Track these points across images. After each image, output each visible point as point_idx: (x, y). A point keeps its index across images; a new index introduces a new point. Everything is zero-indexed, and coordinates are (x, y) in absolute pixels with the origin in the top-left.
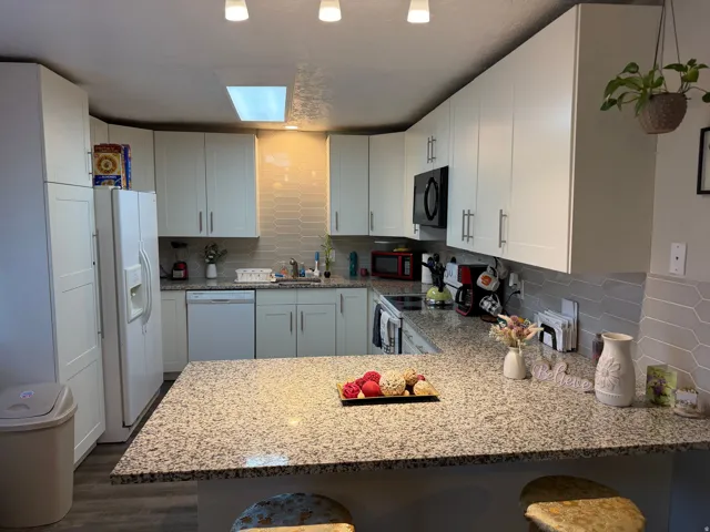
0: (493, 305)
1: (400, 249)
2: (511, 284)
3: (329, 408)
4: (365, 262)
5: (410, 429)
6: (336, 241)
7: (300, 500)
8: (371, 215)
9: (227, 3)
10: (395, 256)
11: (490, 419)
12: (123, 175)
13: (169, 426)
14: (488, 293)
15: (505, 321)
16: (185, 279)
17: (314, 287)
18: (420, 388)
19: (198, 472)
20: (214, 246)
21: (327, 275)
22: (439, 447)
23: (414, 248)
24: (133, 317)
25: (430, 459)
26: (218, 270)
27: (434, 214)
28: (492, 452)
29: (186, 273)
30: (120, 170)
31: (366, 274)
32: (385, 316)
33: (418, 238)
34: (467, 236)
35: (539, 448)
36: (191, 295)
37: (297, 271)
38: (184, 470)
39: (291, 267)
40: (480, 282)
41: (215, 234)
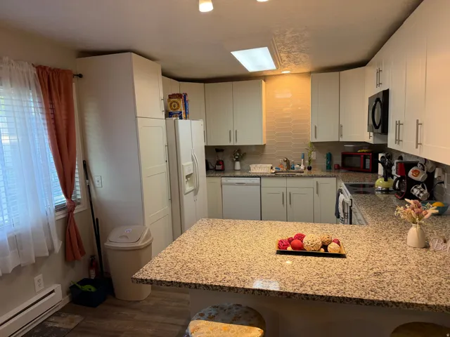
0: (421, 192)
1: (362, 151)
2: (436, 177)
3: (266, 254)
4: (337, 160)
5: (314, 274)
6: (317, 146)
7: (237, 309)
8: (341, 127)
9: (200, 2)
10: (359, 155)
11: (376, 274)
12: (183, 111)
13: (173, 254)
14: (418, 183)
15: (409, 204)
16: (223, 170)
17: (298, 176)
18: (332, 248)
19: (175, 282)
20: (239, 151)
21: (309, 168)
22: (328, 289)
23: (374, 150)
24: (187, 191)
25: (318, 296)
26: (241, 165)
27: (379, 125)
28: (367, 297)
29: (223, 167)
30: (182, 109)
31: (338, 168)
32: (342, 197)
33: (372, 143)
34: (398, 141)
35: (407, 300)
36: (224, 180)
37: (289, 166)
38: (168, 280)
39: (285, 164)
40: (410, 174)
41: (238, 144)
